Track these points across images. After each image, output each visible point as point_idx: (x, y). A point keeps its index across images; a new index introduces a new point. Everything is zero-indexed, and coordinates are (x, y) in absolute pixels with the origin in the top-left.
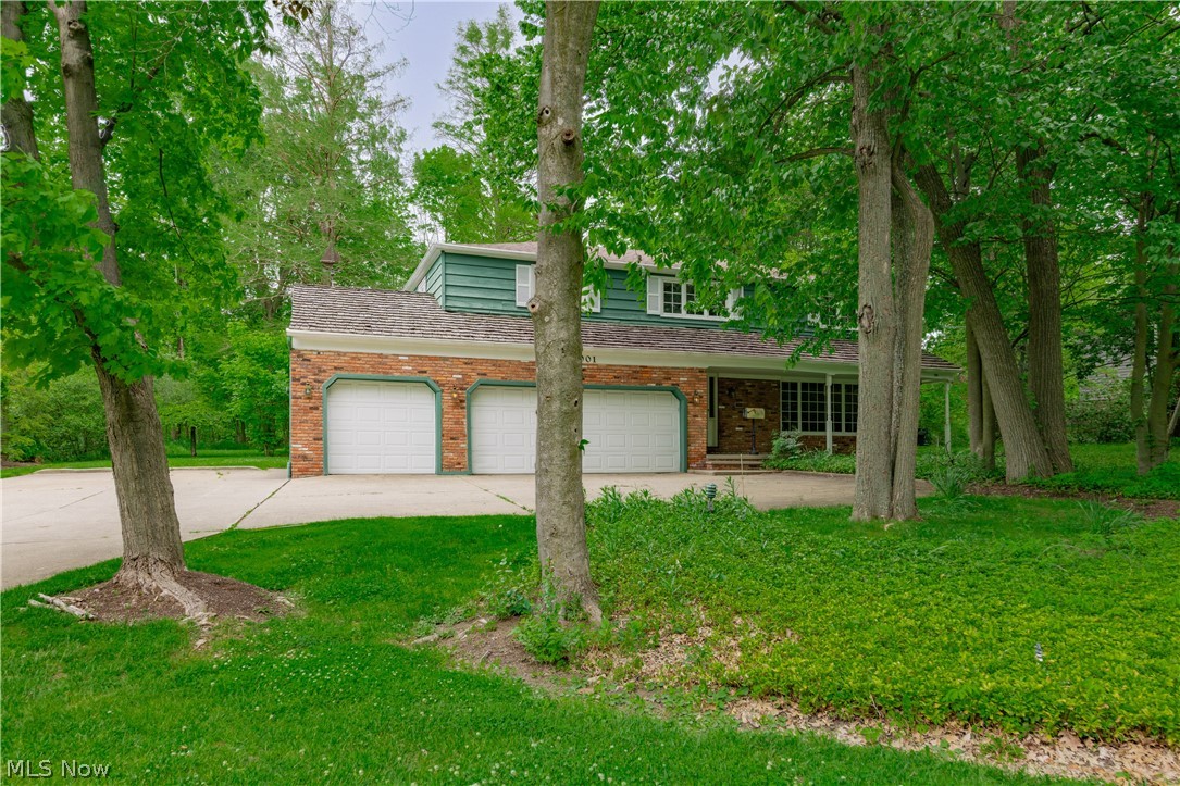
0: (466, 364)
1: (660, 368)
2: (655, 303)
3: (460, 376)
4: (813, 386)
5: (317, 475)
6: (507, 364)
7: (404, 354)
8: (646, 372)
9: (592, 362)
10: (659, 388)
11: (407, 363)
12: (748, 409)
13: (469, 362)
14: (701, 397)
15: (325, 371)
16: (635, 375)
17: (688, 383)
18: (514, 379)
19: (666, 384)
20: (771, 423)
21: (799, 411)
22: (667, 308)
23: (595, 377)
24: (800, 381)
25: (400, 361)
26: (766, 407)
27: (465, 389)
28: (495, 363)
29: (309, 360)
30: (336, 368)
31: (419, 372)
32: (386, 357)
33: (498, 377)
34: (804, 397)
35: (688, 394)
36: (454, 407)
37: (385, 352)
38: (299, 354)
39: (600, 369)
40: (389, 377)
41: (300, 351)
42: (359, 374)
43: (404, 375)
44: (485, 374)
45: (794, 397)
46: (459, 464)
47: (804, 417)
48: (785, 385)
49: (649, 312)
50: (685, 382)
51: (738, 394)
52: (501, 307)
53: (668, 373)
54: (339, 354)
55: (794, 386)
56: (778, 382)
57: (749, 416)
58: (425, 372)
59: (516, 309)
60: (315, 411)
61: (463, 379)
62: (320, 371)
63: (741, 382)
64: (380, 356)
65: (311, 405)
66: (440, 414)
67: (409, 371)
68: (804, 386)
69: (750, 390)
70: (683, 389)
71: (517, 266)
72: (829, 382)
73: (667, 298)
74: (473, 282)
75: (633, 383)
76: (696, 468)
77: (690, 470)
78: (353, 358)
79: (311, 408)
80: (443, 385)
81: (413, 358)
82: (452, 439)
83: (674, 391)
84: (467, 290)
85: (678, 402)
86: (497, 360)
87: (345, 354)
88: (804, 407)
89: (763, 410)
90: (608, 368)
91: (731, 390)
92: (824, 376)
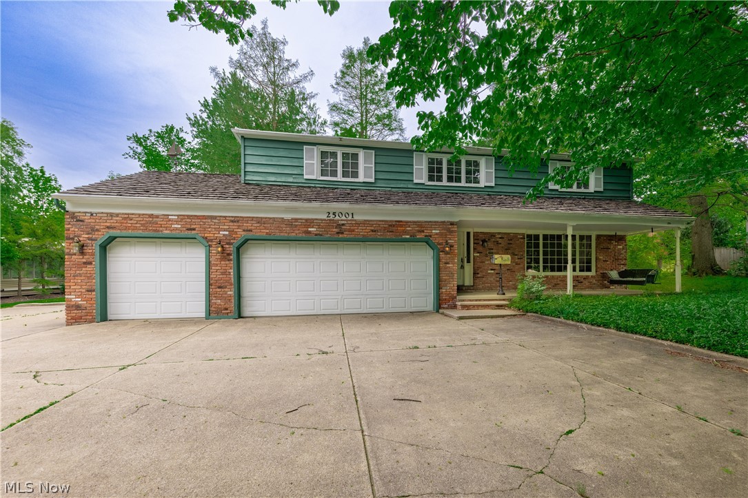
0: (232, 221)
1: (414, 222)
2: (420, 173)
3: (227, 233)
4: (552, 237)
5: (91, 322)
6: (271, 221)
7: (173, 214)
8: (401, 226)
9: (350, 218)
10: (413, 240)
11: (177, 222)
12: (496, 256)
13: (235, 220)
14: (452, 246)
15: (97, 230)
16: (391, 229)
17: (440, 234)
18: (278, 235)
19: (419, 236)
20: (517, 267)
21: (541, 257)
22: (431, 178)
23: (353, 231)
24: (541, 233)
25: (170, 220)
26: (513, 254)
27: (231, 244)
28: (260, 221)
29: (82, 221)
30: (108, 227)
31: (188, 229)
32: (157, 217)
33: (263, 233)
34: (545, 246)
35: (440, 244)
36: (222, 259)
37: (155, 212)
38: (73, 215)
39: (358, 223)
40: (159, 234)
41: (74, 213)
42: (130, 233)
43: (174, 232)
44: (250, 231)
45: (537, 246)
46: (227, 309)
47: (545, 261)
48: (529, 236)
49: (415, 181)
50: (437, 234)
51: (490, 245)
52: (291, 180)
53: (421, 226)
54: (111, 215)
55: (537, 237)
56: (523, 234)
57: (496, 262)
58: (194, 229)
59: (304, 181)
60: (88, 266)
61: (230, 235)
62: (93, 230)
63: (493, 235)
64: (151, 216)
65: (84, 260)
66: (209, 265)
67: (177, 229)
68: (545, 237)
69: (500, 241)
70: (434, 240)
71: (305, 147)
72: (570, 232)
73: (431, 170)
74: (267, 161)
75: (389, 235)
76: (447, 308)
77: (441, 311)
78: (125, 218)
79: (85, 263)
80: (211, 241)
81: (181, 218)
82: (219, 287)
83: (427, 241)
84: (263, 167)
85: (431, 252)
86: (262, 218)
87: (117, 215)
88: (545, 253)
89: (509, 256)
90: (365, 222)
91: (484, 241)
92: (565, 227)
